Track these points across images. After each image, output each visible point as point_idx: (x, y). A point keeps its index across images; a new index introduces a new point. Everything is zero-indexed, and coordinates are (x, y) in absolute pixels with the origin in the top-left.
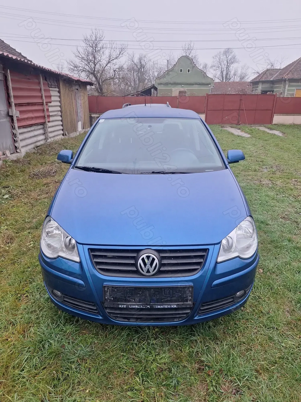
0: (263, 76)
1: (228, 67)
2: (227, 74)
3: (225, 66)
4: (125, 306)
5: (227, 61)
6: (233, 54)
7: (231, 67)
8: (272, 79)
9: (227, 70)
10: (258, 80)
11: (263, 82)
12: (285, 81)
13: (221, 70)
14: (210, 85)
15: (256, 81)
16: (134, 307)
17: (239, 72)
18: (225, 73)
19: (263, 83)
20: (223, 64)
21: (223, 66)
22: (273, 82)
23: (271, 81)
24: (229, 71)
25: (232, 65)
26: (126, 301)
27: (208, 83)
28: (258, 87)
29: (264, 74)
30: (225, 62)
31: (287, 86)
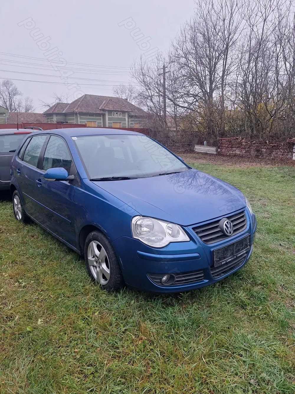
0: (55, 109)
1: (10, 98)
2: (11, 105)
3: (8, 97)
4: (225, 262)
5: (9, 93)
6: (13, 86)
7: (15, 99)
8: (64, 112)
9: (11, 101)
10: (52, 112)
11: (57, 114)
12: (76, 114)
13: (3, 100)
14: (4, 115)
15: (49, 113)
16: (229, 260)
17: (23, 104)
18: (8, 104)
19: (56, 116)
20: (4, 95)
21: (5, 97)
22: (65, 115)
23: (64, 113)
24: (13, 102)
25: (15, 97)
26: (224, 258)
27: (2, 112)
28: (52, 118)
29: (56, 107)
30: (7, 93)
31: (79, 118)
